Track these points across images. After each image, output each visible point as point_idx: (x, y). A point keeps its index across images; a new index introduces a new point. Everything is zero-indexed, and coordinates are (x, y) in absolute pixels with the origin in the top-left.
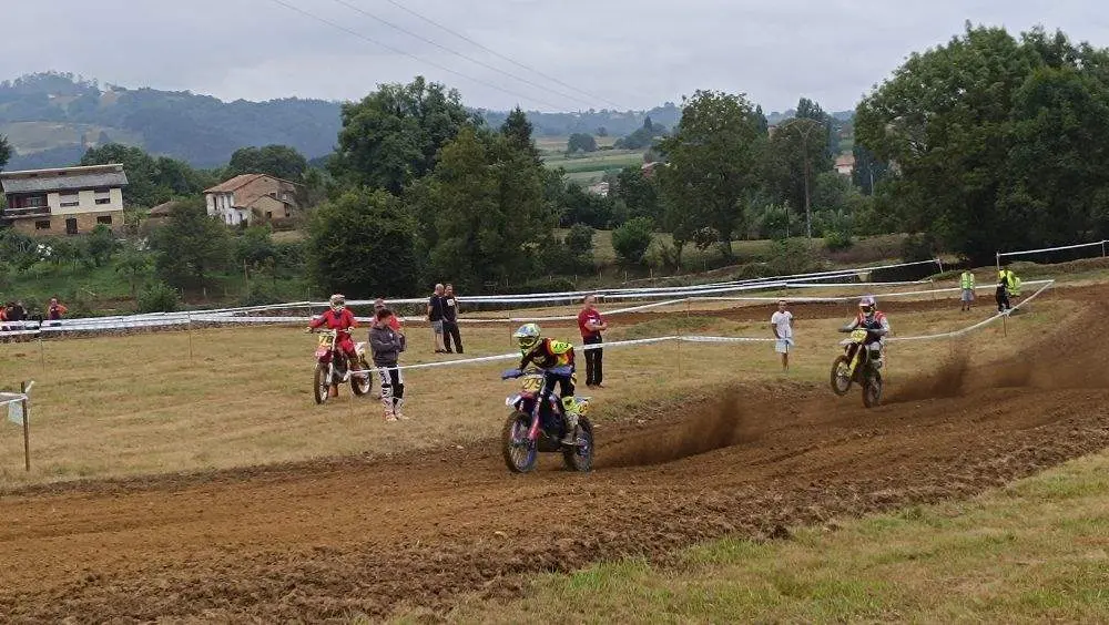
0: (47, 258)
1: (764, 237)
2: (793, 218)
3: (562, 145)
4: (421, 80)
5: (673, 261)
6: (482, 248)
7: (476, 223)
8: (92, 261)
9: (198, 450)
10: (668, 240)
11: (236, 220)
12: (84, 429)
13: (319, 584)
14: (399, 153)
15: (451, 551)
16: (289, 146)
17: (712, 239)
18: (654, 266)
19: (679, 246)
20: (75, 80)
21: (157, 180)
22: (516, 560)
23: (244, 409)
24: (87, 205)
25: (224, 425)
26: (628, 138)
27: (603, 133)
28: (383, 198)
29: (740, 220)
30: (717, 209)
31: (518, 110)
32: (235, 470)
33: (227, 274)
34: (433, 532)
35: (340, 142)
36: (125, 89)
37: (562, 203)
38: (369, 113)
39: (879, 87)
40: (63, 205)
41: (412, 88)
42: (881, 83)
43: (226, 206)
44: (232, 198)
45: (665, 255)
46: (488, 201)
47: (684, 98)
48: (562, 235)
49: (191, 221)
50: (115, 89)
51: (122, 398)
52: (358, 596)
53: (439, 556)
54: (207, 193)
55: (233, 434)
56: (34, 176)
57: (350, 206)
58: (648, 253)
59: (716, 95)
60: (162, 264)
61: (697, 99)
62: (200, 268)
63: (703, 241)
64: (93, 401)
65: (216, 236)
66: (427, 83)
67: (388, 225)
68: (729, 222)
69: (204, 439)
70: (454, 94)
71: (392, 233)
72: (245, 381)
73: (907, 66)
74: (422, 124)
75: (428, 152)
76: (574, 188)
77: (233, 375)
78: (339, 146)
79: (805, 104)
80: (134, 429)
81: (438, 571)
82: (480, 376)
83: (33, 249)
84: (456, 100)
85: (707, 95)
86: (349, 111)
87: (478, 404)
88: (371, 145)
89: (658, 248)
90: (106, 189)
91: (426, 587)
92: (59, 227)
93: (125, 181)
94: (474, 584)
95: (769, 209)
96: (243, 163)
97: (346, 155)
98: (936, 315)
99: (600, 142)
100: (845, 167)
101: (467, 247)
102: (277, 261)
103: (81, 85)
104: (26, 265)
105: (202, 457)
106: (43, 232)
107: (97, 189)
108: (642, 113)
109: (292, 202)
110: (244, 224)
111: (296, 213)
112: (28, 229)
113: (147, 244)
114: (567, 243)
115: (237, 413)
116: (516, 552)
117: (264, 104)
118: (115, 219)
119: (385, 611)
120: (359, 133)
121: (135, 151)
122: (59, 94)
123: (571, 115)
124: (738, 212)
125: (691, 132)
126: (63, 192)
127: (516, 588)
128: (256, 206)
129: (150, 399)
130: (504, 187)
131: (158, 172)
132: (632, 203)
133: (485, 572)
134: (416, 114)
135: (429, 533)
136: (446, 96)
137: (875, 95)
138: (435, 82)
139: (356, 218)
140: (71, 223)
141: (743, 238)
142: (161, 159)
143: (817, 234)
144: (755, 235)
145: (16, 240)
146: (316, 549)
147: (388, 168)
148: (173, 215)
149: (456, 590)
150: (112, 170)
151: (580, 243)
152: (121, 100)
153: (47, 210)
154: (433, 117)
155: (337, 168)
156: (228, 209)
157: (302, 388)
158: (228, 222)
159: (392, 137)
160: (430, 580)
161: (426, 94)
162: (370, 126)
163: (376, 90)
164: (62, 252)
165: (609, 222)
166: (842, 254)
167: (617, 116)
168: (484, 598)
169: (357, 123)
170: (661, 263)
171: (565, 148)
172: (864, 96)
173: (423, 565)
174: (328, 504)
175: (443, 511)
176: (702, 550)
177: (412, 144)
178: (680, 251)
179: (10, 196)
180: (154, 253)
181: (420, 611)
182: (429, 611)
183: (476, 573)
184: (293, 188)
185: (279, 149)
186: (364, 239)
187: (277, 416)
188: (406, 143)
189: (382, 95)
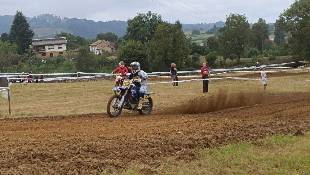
0: (45, 64)
1: (249, 57)
2: (258, 52)
3: (191, 33)
4: (150, 12)
5: (223, 64)
6: (168, 58)
7: (166, 51)
8: (57, 65)
9: (73, 109)
10: (222, 58)
11: (98, 53)
12: (37, 104)
13: (94, 152)
14: (144, 33)
15: (159, 139)
16: (113, 33)
17: (235, 58)
18: (218, 65)
19: (225, 59)
20: (54, 16)
21: (76, 42)
22: (190, 142)
23: (92, 98)
24: (56, 49)
25: (84, 103)
26: (209, 31)
27: (202, 29)
28: (139, 44)
29: (243, 51)
30: (236, 49)
31: (178, 21)
32: (83, 115)
33: (95, 68)
34: (152, 132)
35: (127, 30)
36: (68, 18)
37: (191, 47)
38: (135, 22)
39: (286, 10)
40: (49, 49)
41: (148, 15)
42: (286, 9)
43: (95, 49)
44: (97, 47)
45: (221, 62)
46: (170, 44)
47: (227, 16)
48: (191, 57)
49: (85, 53)
50: (65, 18)
51: (53, 95)
52: (112, 158)
53: (155, 141)
54: (90, 46)
55: (86, 105)
56: (41, 41)
57: (129, 46)
58: (216, 62)
59: (236, 15)
60: (77, 65)
61: (231, 16)
62: (88, 67)
63: (232, 58)
64: (43, 96)
65: (92, 57)
66: (152, 13)
67: (141, 52)
68: (239, 52)
69: (77, 106)
70: (160, 16)
71: (141, 55)
72: (93, 91)
73: (294, 4)
74: (151, 25)
75: (152, 33)
76: (194, 44)
77: (90, 89)
78: (127, 32)
79: (260, 20)
80: (54, 104)
81: (153, 147)
82: (168, 90)
83: (41, 61)
84: (160, 18)
85: (233, 15)
86: (130, 22)
87: (168, 97)
88: (136, 31)
89: (219, 60)
90: (61, 44)
91: (147, 154)
92: (48, 55)
93: (66, 42)
94: (171, 153)
95: (251, 49)
96: (100, 37)
97: (129, 34)
98: (306, 76)
99: (201, 32)
100: (272, 38)
101: (163, 58)
102: (109, 64)
103: (56, 17)
104: (39, 66)
105: (74, 111)
106: (43, 57)
107: (59, 44)
108: (213, 24)
109: (114, 48)
110: (100, 54)
111: (115, 51)
112: (40, 56)
113: (73, 60)
114: (192, 59)
115: (89, 99)
116: (189, 139)
117: (106, 22)
118: (64, 53)
119: (125, 166)
120: (133, 28)
121: (70, 34)
122: (50, 20)
123: (193, 25)
124: (242, 49)
125: (229, 26)
126: (49, 45)
127: (193, 155)
128: (103, 49)
129: (61, 96)
130: (175, 40)
131: (76, 40)
132: (211, 48)
133: (176, 147)
134: (149, 22)
135: (150, 132)
136: (157, 17)
137: (284, 13)
138: (154, 13)
139: (131, 50)
140: (52, 54)
141: (244, 57)
142: (77, 36)
143: (266, 56)
144: (247, 56)
145: (36, 59)
146: (100, 137)
147: (141, 38)
148: (80, 51)
149: (162, 156)
150: (63, 39)
151: (196, 59)
152: (67, 21)
153: (45, 50)
154: (154, 23)
155: (126, 38)
156: (96, 51)
157: (111, 93)
158: (96, 53)
159: (142, 29)
160: (150, 151)
161: (151, 16)
162: (135, 26)
163: (137, 15)
164: (49, 62)
165: (204, 53)
166: (273, 61)
167: (206, 25)
168: (176, 160)
169: (132, 25)
170: (220, 64)
171: (191, 34)
172: (281, 13)
173: (146, 144)
174: (111, 123)
175: (156, 125)
176: (272, 139)
177: (148, 31)
178: (225, 61)
179: (34, 46)
180: (75, 62)
181: (143, 166)
182: (147, 166)
183: (171, 148)
184: (114, 44)
185: (110, 34)
186: (134, 56)
187: (102, 100)
188: (146, 31)
189: (139, 17)
